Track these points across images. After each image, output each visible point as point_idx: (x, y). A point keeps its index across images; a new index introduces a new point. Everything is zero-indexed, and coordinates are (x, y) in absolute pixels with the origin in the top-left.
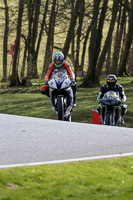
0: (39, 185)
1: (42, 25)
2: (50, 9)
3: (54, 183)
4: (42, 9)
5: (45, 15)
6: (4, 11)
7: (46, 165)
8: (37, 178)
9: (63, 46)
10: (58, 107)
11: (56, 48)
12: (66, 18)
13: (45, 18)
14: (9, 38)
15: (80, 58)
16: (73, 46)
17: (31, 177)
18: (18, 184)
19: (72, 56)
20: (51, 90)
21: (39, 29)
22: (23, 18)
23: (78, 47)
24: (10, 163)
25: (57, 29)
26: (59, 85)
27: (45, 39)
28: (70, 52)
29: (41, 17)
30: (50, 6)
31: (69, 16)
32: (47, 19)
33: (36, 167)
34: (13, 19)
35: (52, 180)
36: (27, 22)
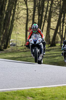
0: (43, 98)
1: (45, 18)
2: (49, 10)
3: (50, 96)
4: (45, 9)
5: (46, 12)
6: (26, 10)
7: (46, 88)
8: (42, 94)
9: (55, 28)
10: (34, 54)
11: (52, 29)
12: (57, 14)
13: (46, 14)
14: (29, 24)
15: (64, 34)
16: (60, 28)
17: (38, 94)
18: (32, 97)
19: (59, 33)
20: (30, 44)
21: (43, 20)
22: (36, 14)
23: (63, 28)
24: (29, 86)
25: (52, 19)
26: (35, 42)
27: (46, 24)
28: (59, 31)
29: (44, 13)
30: (49, 8)
31: (58, 13)
32: (47, 14)
33: (41, 89)
34: (30, 14)
35: (49, 95)
36: (37, 16)
